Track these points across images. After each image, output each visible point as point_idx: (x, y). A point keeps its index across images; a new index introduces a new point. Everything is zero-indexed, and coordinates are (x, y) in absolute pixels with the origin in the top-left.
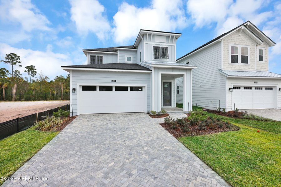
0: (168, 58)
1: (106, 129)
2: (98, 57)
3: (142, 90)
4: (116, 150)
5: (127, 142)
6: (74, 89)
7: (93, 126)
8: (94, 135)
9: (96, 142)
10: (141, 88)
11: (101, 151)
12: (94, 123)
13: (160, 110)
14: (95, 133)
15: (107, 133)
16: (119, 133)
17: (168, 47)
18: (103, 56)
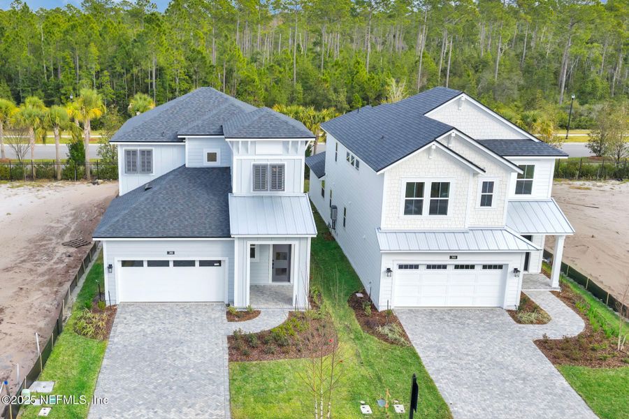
0: (284, 190)
1: (159, 341)
2: (143, 152)
3: (220, 265)
4: (165, 370)
5: (177, 363)
6: (110, 267)
7: (142, 333)
8: (145, 349)
9: (148, 359)
10: (220, 262)
11: (152, 369)
12: (143, 327)
13: (248, 304)
14: (146, 347)
15: (158, 347)
16: (171, 350)
17: (286, 163)
18: (153, 148)
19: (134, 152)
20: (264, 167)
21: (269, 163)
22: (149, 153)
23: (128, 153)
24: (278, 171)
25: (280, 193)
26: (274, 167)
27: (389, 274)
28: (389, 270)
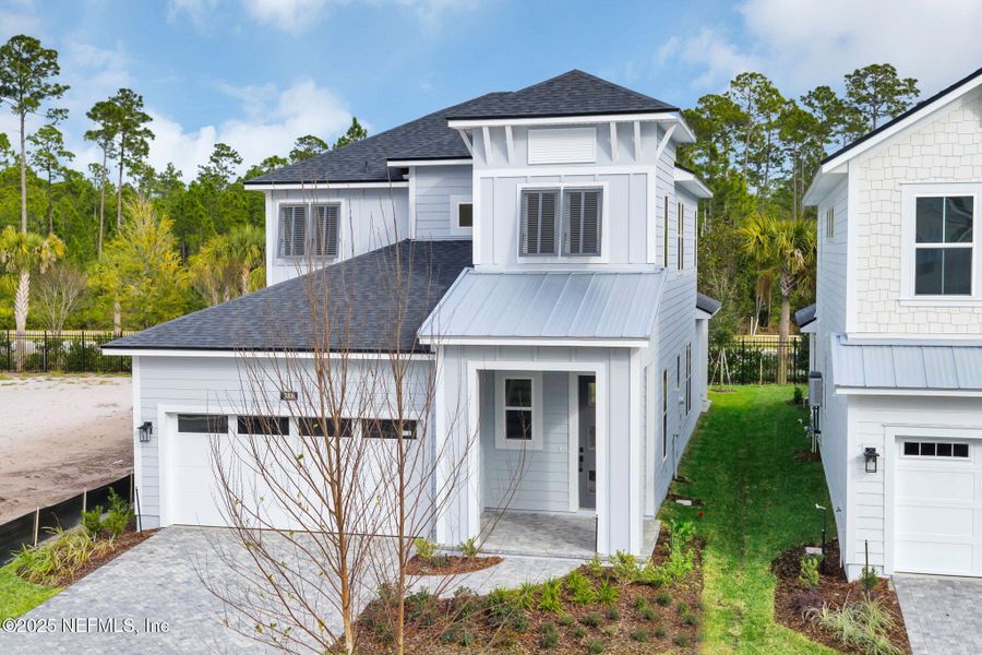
0: (599, 254)
3: (413, 436)
10: (412, 426)
13: (470, 539)
17: (606, 185)
18: (343, 202)
19: (300, 210)
20: (550, 197)
21: (562, 186)
22: (334, 211)
23: (286, 210)
24: (587, 204)
25: (592, 263)
26: (574, 195)
27: (871, 465)
28: (871, 455)
